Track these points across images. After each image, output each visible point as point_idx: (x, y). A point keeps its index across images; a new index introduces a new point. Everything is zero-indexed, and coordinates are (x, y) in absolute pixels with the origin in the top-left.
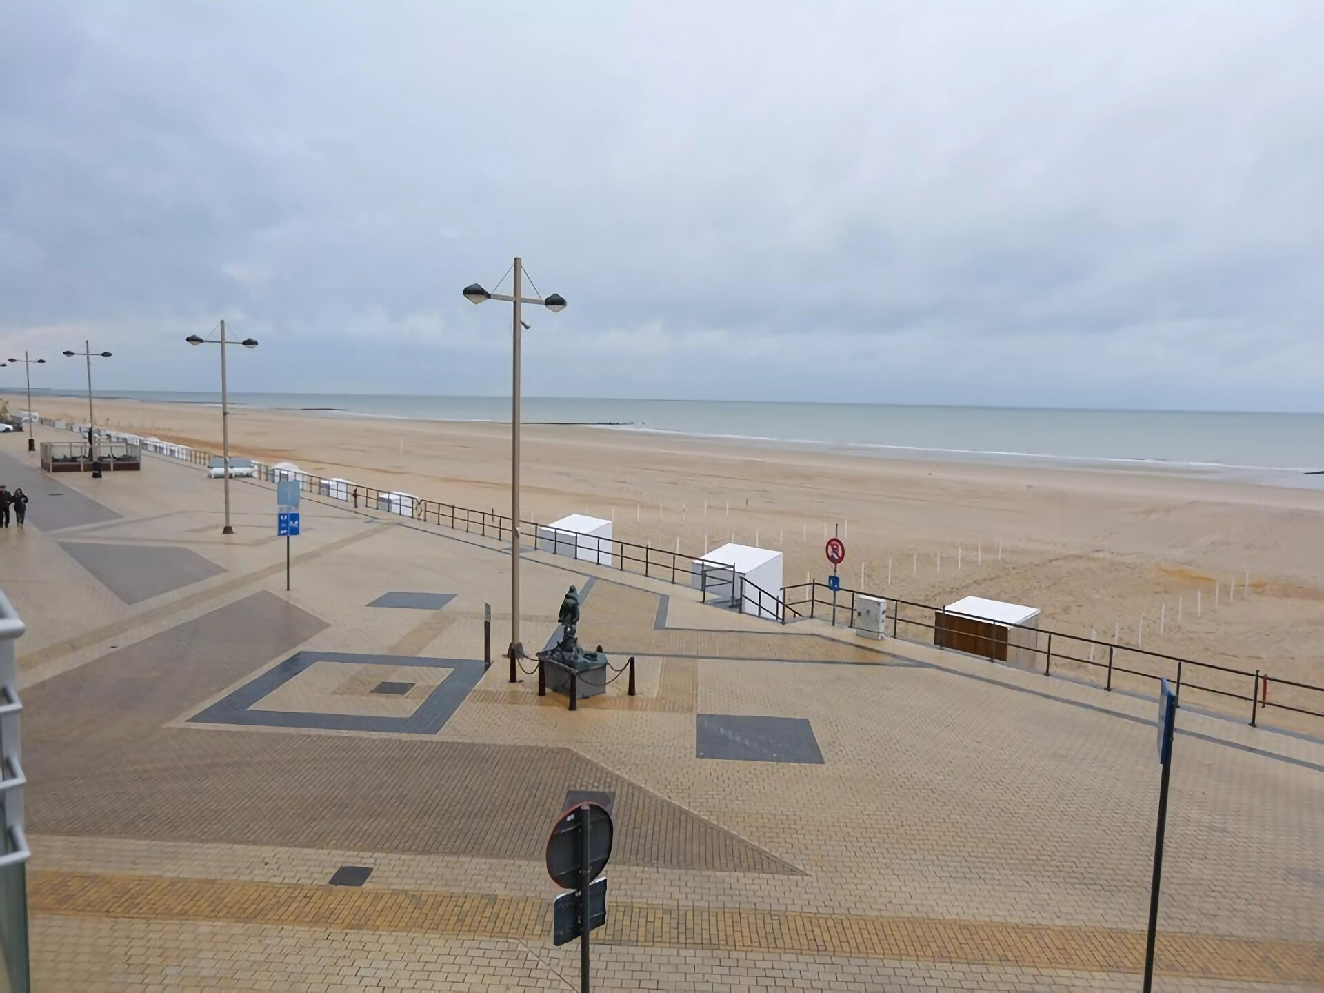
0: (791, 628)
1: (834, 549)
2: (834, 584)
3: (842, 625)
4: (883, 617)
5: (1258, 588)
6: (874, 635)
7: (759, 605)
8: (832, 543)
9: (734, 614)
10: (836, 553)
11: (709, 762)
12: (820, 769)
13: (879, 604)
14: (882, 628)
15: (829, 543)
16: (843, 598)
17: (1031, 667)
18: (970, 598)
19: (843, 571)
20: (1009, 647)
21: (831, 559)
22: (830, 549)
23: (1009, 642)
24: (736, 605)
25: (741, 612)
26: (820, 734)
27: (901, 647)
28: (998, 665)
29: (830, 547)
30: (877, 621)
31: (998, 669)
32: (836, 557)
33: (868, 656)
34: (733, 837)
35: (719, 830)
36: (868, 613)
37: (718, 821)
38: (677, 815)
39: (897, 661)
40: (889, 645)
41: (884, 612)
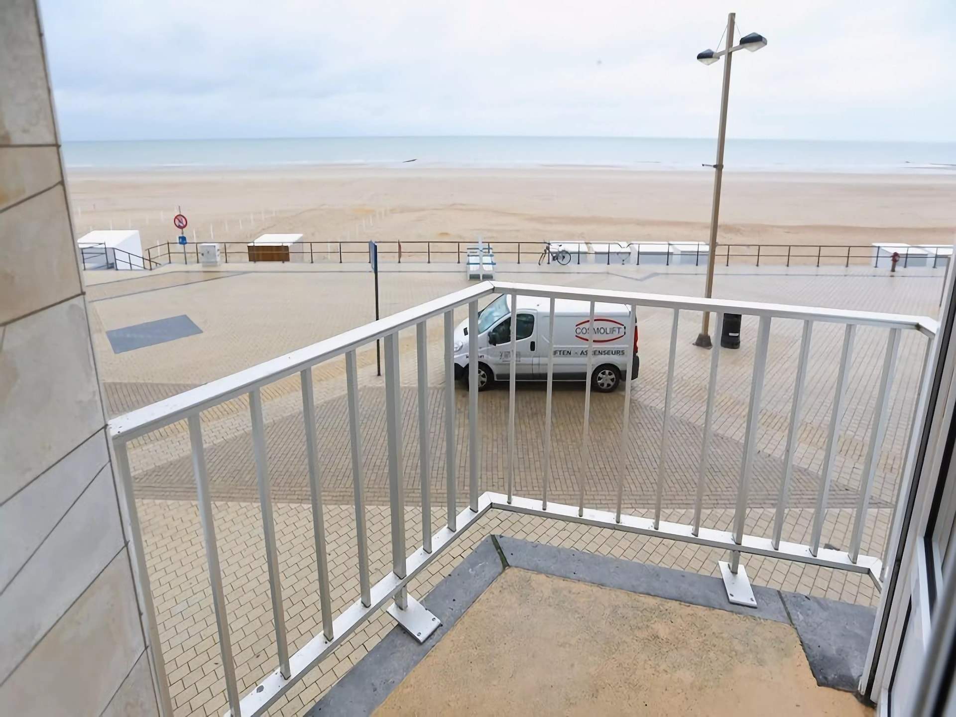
0: (157, 271)
1: (180, 221)
2: (182, 240)
3: (192, 263)
4: (218, 253)
5: (393, 211)
6: (215, 264)
7: (130, 263)
8: (178, 217)
9: (112, 272)
10: (181, 222)
11: (126, 355)
12: (201, 336)
13: (215, 246)
14: (218, 259)
15: (176, 217)
16: (190, 248)
17: (302, 260)
18: (265, 235)
19: (187, 232)
20: (290, 254)
21: (179, 227)
22: (177, 221)
23: (290, 251)
24: (111, 266)
25: (117, 270)
26: (196, 320)
27: (231, 267)
28: (286, 263)
29: (176, 220)
30: (215, 255)
31: (287, 265)
32: (181, 225)
33: (211, 275)
34: (157, 385)
35: (146, 385)
36: (208, 252)
37: (144, 380)
38: (113, 387)
39: (230, 274)
40: (224, 267)
41: (218, 250)
